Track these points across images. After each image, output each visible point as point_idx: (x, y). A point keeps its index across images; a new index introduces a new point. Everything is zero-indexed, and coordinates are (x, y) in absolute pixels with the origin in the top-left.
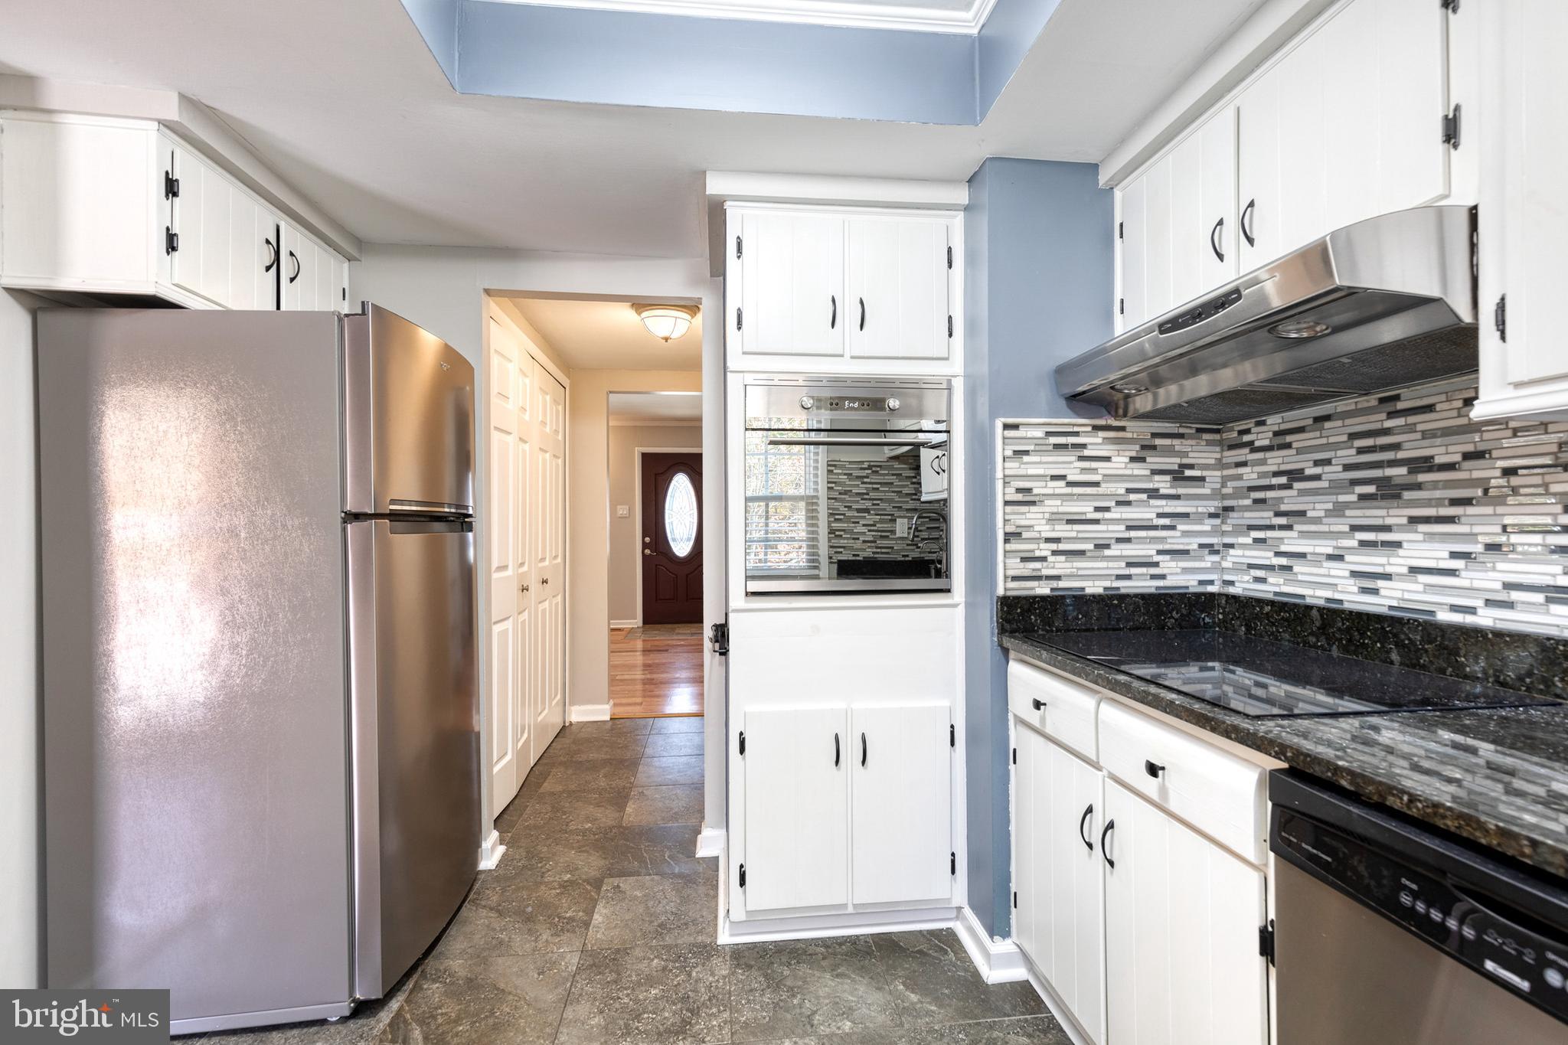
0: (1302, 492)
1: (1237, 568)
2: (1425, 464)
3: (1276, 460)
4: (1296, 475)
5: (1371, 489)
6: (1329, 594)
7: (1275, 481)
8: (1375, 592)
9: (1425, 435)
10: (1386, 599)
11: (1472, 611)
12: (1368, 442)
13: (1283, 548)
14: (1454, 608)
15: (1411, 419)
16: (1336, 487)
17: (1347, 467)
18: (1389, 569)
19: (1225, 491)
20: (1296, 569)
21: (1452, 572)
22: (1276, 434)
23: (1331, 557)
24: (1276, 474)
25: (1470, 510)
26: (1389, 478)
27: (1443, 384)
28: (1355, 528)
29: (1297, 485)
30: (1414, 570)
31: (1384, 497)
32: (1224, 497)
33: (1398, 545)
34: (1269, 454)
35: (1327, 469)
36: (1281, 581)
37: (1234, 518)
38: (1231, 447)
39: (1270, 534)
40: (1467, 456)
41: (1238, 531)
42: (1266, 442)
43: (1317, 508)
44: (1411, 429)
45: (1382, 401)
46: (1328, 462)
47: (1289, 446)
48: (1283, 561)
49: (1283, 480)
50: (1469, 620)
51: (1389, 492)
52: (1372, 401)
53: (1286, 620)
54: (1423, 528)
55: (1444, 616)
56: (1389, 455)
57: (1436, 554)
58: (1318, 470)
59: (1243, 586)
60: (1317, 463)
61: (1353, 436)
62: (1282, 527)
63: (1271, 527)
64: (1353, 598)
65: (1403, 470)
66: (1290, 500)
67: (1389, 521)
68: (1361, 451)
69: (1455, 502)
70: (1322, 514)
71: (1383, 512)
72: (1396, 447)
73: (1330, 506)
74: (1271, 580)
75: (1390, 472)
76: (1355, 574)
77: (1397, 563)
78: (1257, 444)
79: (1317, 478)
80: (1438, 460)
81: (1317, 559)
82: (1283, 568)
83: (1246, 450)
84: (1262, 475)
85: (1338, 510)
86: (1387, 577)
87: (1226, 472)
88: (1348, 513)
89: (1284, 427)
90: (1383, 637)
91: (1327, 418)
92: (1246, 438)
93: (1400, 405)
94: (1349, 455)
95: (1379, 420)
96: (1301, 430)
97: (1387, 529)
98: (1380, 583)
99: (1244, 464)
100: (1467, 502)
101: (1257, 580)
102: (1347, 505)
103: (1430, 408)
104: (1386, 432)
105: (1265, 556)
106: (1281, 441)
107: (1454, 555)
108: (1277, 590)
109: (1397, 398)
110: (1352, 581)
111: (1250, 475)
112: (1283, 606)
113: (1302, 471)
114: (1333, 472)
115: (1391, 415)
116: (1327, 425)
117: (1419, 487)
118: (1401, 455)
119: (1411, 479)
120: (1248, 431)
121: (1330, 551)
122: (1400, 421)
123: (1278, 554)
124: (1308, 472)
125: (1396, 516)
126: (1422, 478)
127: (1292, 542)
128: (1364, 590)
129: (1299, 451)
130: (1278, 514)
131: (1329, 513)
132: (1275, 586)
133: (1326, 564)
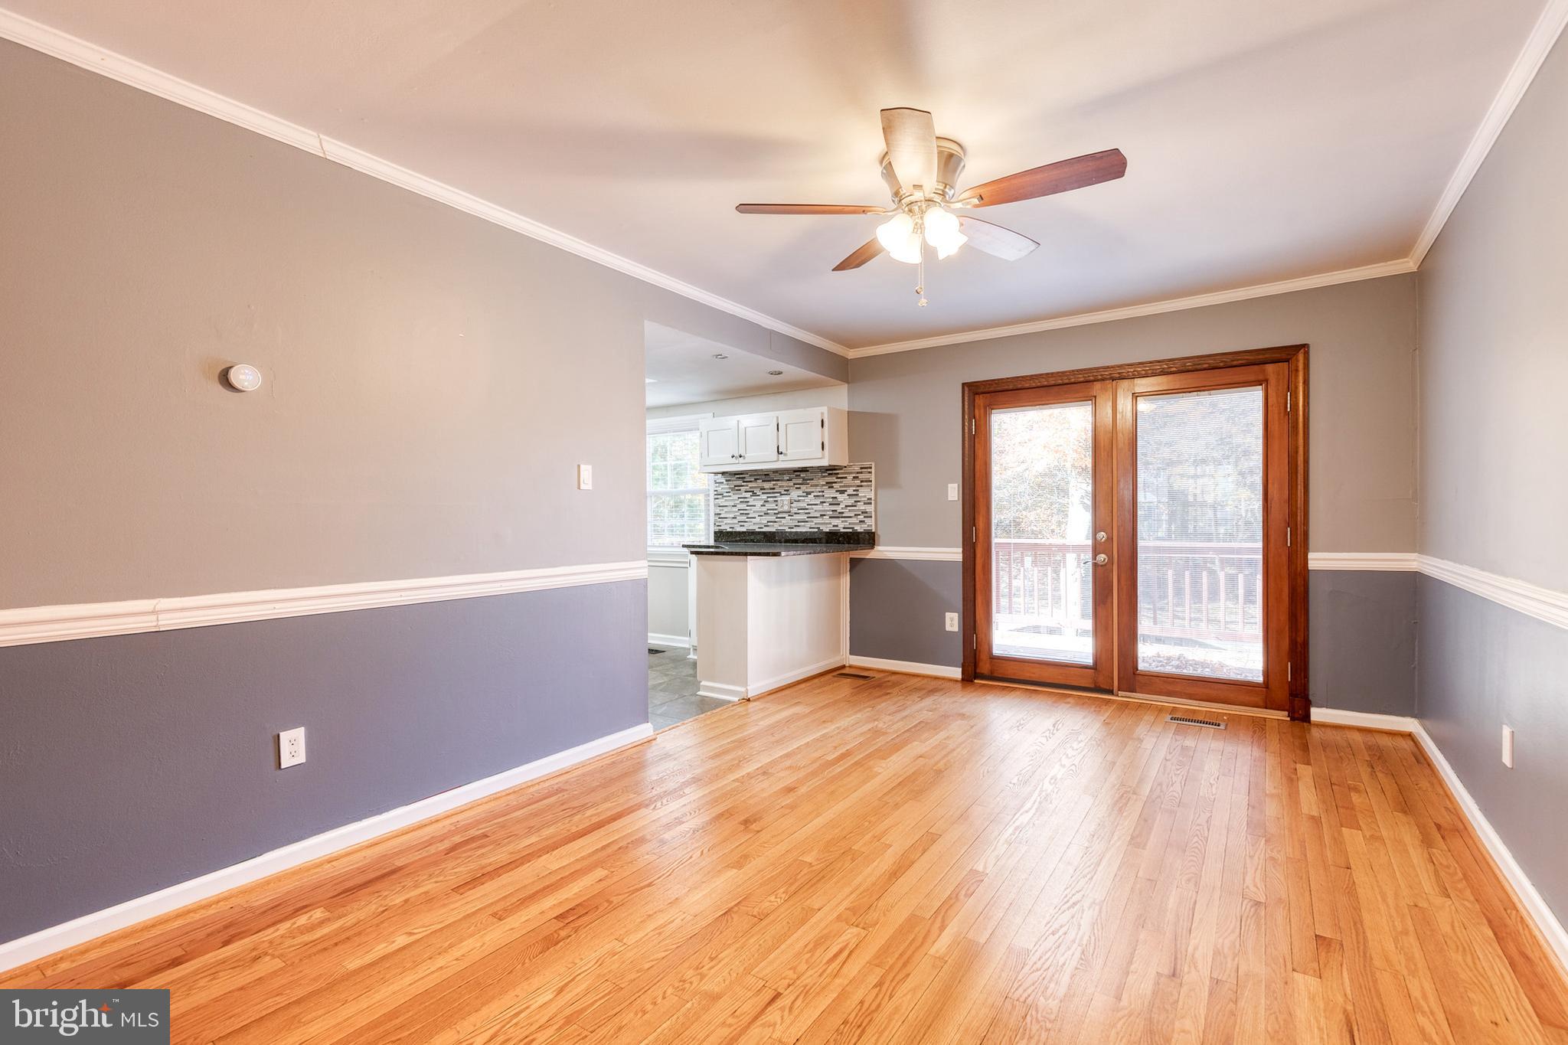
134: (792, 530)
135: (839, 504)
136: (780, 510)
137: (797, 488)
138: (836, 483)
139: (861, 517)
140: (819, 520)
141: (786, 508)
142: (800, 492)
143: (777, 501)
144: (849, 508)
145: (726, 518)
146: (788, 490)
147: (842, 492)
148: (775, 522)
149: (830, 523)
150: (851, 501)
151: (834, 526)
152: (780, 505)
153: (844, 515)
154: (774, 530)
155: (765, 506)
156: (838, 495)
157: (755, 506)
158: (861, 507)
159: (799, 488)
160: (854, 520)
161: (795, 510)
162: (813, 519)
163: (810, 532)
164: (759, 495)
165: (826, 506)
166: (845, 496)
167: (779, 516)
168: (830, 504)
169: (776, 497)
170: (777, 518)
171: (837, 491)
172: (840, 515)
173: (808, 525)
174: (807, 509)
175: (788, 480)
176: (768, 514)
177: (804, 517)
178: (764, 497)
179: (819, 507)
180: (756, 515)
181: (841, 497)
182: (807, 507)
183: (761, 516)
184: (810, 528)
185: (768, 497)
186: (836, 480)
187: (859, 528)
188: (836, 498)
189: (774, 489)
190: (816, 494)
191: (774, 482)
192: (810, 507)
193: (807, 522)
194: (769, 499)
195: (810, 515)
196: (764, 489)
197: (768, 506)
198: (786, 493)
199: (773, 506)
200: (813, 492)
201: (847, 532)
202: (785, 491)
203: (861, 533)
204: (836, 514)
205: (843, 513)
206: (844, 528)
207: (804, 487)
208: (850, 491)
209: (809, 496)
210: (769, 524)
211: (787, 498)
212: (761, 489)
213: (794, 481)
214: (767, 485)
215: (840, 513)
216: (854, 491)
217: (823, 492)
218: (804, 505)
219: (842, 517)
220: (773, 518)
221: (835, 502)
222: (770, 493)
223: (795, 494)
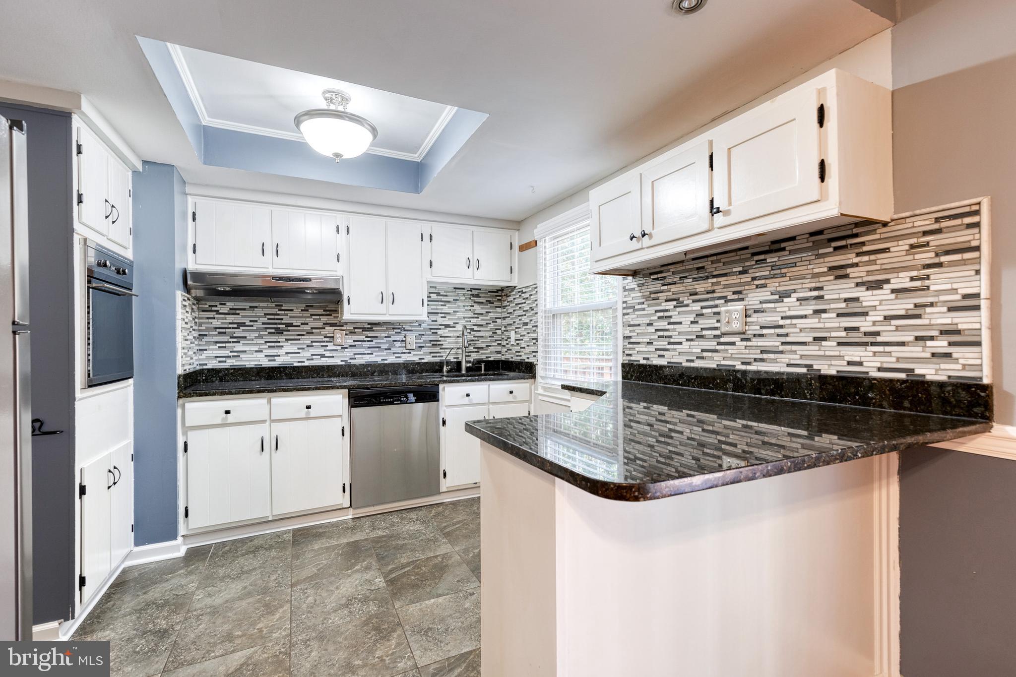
0: (244, 330)
1: (208, 358)
2: (291, 325)
3: (230, 318)
4: (243, 324)
5: (273, 331)
6: (256, 363)
7: (230, 326)
8: (275, 360)
9: (291, 317)
10: (278, 362)
11: (304, 362)
12: (272, 317)
13: (235, 350)
14: (299, 362)
15: (286, 312)
16: (258, 329)
17: (263, 324)
18: (279, 354)
19: (200, 328)
20: (241, 356)
21: (299, 353)
22: (230, 309)
23: (256, 351)
24: (230, 323)
25: (303, 337)
26: (279, 328)
27: (294, 305)
28: (266, 342)
29: (241, 328)
30: (287, 353)
31: (277, 333)
32: (199, 330)
33: (282, 346)
34: (226, 316)
35: (255, 323)
36: (234, 361)
37: (206, 339)
38: (203, 311)
39: (227, 345)
40: (302, 324)
41: (208, 343)
42: (227, 312)
43: (253, 335)
44: (287, 315)
45: (276, 305)
46: (256, 321)
47: (238, 314)
48: (235, 354)
49: (235, 326)
50: (303, 364)
51: (279, 332)
52: (273, 305)
53: (242, 373)
54: (289, 342)
55: (296, 364)
56: (279, 321)
57: (294, 349)
58: (252, 323)
59: (212, 364)
60: (251, 321)
61: (266, 314)
62: (233, 342)
63: (230, 342)
64: (266, 363)
65: (284, 326)
66: (239, 333)
67: (279, 340)
68: (269, 319)
69: (299, 335)
70: (254, 338)
71: (277, 337)
72: (282, 319)
73: (257, 335)
74: (228, 361)
75: (279, 326)
76: (266, 356)
77: (281, 352)
78: (220, 311)
79: (252, 326)
80: (294, 324)
81: (251, 352)
82: (233, 356)
83: (215, 313)
84: (222, 323)
85: (261, 337)
86: (279, 356)
87: (201, 321)
88: (264, 337)
89: (234, 307)
90: (280, 372)
91: (256, 307)
92: (214, 309)
93: (283, 308)
94: (265, 320)
95: (275, 311)
96: (244, 309)
97: (279, 342)
98: (276, 358)
99: (214, 318)
100: (303, 335)
101: (220, 362)
102: (265, 335)
103: (292, 310)
104: (279, 315)
105: (226, 353)
106: (233, 312)
107: (299, 349)
108: (232, 364)
109: (282, 306)
110: (265, 358)
111: (216, 323)
112: (240, 369)
113: (245, 323)
114: (259, 324)
115: (280, 310)
116: (255, 309)
117: (289, 331)
118: (283, 322)
119: (286, 328)
120: (216, 306)
121: (257, 349)
122: (283, 312)
123: (231, 352)
124: (247, 324)
125: (282, 338)
126: (289, 328)
127: (239, 347)
128: (269, 360)
129: (243, 316)
130: (231, 338)
131: (256, 337)
132: (230, 363)
133: (255, 354)
134: (749, 368)
135: (865, 314)
136: (725, 329)
137: (757, 286)
138: (856, 265)
139: (941, 345)
140: (813, 350)
141: (736, 326)
142: (764, 294)
143: (718, 313)
144: (894, 322)
145: (638, 343)
146: (740, 292)
147: (877, 285)
148: (716, 351)
149: (841, 357)
150: (905, 305)
151: (849, 363)
152: (723, 317)
153: (879, 339)
154: (714, 366)
155: (697, 322)
156: (861, 293)
157: (680, 323)
158: (939, 317)
159: (764, 286)
160: (916, 351)
161: (755, 329)
162: (794, 348)
163: (788, 374)
164: (687, 306)
165: (830, 320)
166: (885, 293)
167: (722, 340)
168: (838, 315)
169: (716, 306)
170: (718, 344)
171: (857, 285)
172: (871, 339)
173: (785, 358)
174: (781, 327)
175: (741, 273)
176: (702, 336)
177: (775, 343)
178: (696, 307)
179: (813, 322)
180: (682, 339)
181: (868, 298)
182: (781, 322)
183: (692, 340)
184: (789, 365)
185: (702, 308)
186: (856, 260)
187: (931, 372)
188: (857, 299)
189: (713, 292)
190: (801, 295)
191: (715, 280)
192: (788, 322)
193: (782, 352)
194: (704, 311)
195: (788, 339)
196: (696, 294)
197: (703, 323)
198: (736, 297)
199: (712, 322)
200: (795, 291)
201: (891, 381)
202: (734, 293)
203: (941, 385)
204: (855, 337)
205: (877, 334)
206: (880, 369)
207: (774, 284)
208: (902, 280)
209: (786, 300)
210: (705, 354)
211: (739, 307)
212: (691, 295)
213: (753, 273)
214: (701, 286)
215: (866, 334)
216: (912, 279)
217: (821, 288)
218: (775, 319)
219: (873, 344)
220: (712, 344)
221: (854, 308)
222: (707, 300)
223: (754, 298)
